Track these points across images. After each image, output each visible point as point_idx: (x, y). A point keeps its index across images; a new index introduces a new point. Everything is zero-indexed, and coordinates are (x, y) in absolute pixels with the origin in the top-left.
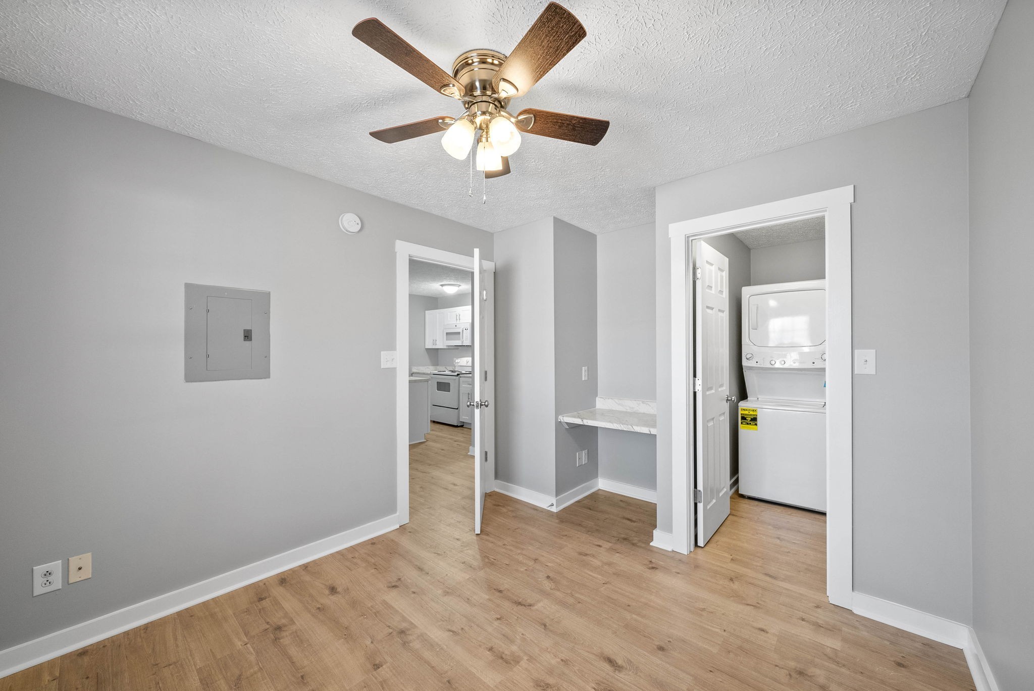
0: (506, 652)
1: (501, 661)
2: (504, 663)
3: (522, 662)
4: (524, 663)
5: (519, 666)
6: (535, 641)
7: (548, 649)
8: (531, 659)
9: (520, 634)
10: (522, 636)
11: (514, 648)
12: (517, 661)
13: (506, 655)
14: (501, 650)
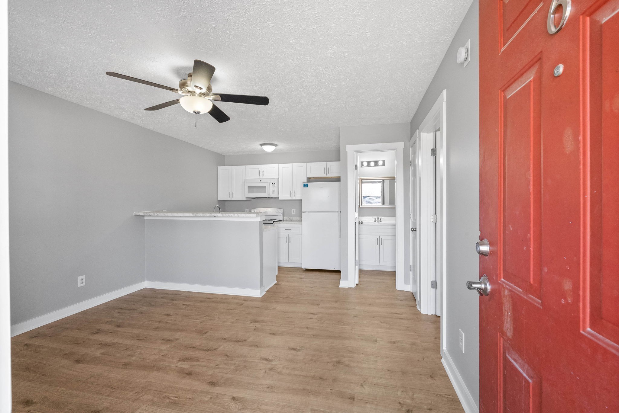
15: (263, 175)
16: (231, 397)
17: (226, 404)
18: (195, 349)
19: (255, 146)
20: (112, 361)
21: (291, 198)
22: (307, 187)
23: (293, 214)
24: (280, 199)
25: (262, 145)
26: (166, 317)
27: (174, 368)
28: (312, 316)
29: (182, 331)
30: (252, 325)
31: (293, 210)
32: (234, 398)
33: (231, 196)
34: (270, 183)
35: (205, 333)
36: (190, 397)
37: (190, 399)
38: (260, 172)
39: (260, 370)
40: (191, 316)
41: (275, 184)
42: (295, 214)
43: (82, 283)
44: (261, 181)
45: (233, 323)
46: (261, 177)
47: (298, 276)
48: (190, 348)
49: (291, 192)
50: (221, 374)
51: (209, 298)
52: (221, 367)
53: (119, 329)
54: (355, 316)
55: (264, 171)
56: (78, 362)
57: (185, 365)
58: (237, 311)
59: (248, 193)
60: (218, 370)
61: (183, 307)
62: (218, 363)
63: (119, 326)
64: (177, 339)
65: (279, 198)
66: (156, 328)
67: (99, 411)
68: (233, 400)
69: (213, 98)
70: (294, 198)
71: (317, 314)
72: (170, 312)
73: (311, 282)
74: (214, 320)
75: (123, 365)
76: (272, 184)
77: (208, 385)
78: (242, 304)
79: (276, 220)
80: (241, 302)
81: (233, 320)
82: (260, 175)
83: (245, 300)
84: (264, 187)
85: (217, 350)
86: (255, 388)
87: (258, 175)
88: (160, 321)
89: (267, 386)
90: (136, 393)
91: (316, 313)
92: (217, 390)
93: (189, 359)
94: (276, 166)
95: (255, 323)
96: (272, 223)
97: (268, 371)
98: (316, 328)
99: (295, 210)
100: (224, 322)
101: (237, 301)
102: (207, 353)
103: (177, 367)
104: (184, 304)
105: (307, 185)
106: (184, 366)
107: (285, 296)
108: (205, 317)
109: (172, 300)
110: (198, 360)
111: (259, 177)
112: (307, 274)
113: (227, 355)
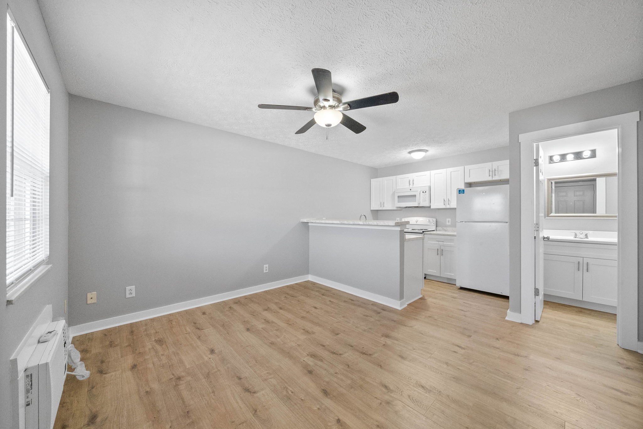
15: (413, 184)
16: (337, 418)
17: (329, 424)
18: (324, 348)
19: (403, 155)
20: (266, 338)
21: (444, 207)
22: (464, 193)
23: (447, 224)
24: (432, 207)
25: (410, 153)
26: (313, 309)
27: (301, 360)
28: (457, 349)
29: (320, 325)
30: (382, 339)
31: (447, 219)
32: (339, 421)
33: (382, 206)
34: (420, 191)
35: (337, 334)
36: (303, 398)
37: (302, 400)
38: (410, 181)
39: (376, 398)
40: (332, 313)
41: (426, 192)
42: (450, 224)
43: (266, 270)
44: (411, 190)
45: (365, 331)
46: (411, 186)
47: (450, 294)
48: (320, 345)
49: (444, 200)
50: (336, 385)
51: (352, 300)
52: (339, 376)
53: (281, 311)
54: (527, 370)
55: (414, 179)
56: (248, 330)
57: (310, 361)
58: (372, 320)
59: (398, 202)
60: (335, 379)
61: (329, 303)
62: (338, 371)
63: (281, 308)
64: (313, 333)
65: (430, 207)
66: (303, 318)
67: (241, 378)
68: (338, 423)
69: (343, 108)
70: (448, 207)
71: (464, 349)
72: (318, 305)
73: (464, 304)
74: (349, 323)
75: (271, 343)
76: (423, 192)
77: (322, 392)
78: (379, 313)
79: (426, 230)
80: (379, 310)
81: (366, 328)
82: (410, 184)
83: (383, 310)
84: (415, 196)
85: (341, 356)
86: (364, 419)
87: (408, 184)
88: (308, 312)
89: (378, 424)
90: (268, 373)
91: (463, 347)
92: (327, 402)
93: (316, 356)
94: (427, 173)
95: (386, 338)
96: (422, 233)
97: (383, 404)
98: (460, 368)
99: (450, 219)
100: (356, 327)
101: (375, 308)
102: (332, 356)
103: (304, 360)
104: (330, 301)
105: (464, 191)
106: (310, 363)
107: (428, 315)
108: (342, 318)
109: (323, 295)
110: (322, 361)
111: (409, 186)
112: (461, 293)
113: (348, 366)
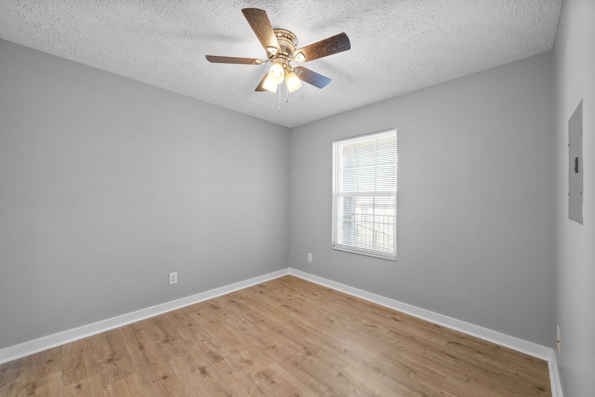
0: (263, 380)
1: (268, 375)
2: (266, 373)
3: (255, 374)
4: (255, 373)
5: (257, 371)
6: (242, 387)
7: (236, 381)
8: (249, 375)
9: (250, 392)
10: (250, 391)
11: (257, 382)
12: (258, 375)
13: (264, 378)
14: (266, 382)
